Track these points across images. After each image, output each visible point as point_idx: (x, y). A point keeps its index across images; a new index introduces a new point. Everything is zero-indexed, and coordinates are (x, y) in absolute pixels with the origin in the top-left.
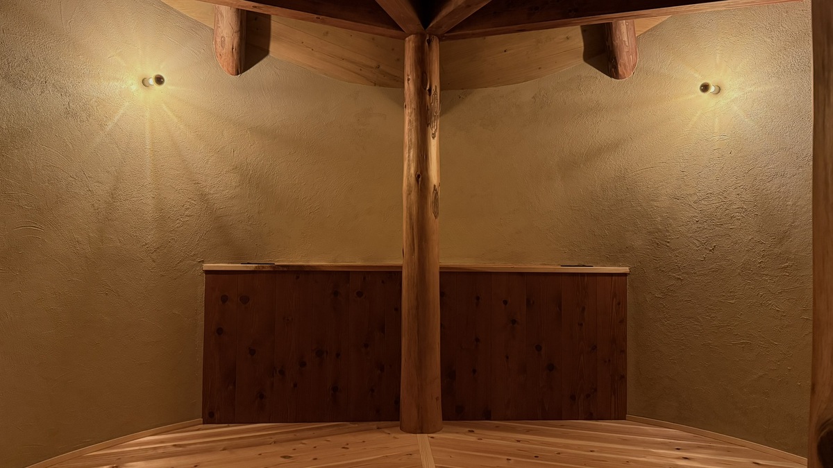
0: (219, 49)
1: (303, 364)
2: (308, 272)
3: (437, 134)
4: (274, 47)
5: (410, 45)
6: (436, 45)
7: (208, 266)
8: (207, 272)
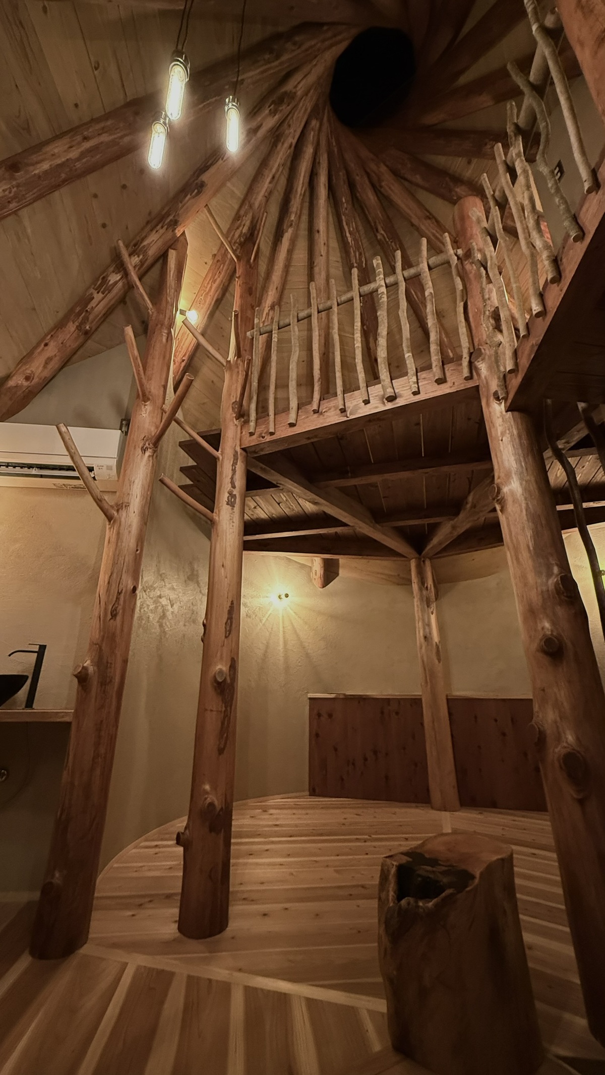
0: (314, 577)
1: (366, 759)
2: (365, 699)
3: (434, 612)
4: (341, 571)
5: (413, 564)
6: (428, 563)
7: (311, 695)
8: (310, 699)
